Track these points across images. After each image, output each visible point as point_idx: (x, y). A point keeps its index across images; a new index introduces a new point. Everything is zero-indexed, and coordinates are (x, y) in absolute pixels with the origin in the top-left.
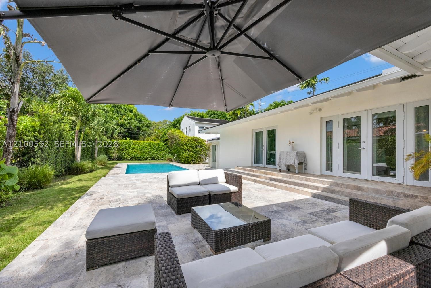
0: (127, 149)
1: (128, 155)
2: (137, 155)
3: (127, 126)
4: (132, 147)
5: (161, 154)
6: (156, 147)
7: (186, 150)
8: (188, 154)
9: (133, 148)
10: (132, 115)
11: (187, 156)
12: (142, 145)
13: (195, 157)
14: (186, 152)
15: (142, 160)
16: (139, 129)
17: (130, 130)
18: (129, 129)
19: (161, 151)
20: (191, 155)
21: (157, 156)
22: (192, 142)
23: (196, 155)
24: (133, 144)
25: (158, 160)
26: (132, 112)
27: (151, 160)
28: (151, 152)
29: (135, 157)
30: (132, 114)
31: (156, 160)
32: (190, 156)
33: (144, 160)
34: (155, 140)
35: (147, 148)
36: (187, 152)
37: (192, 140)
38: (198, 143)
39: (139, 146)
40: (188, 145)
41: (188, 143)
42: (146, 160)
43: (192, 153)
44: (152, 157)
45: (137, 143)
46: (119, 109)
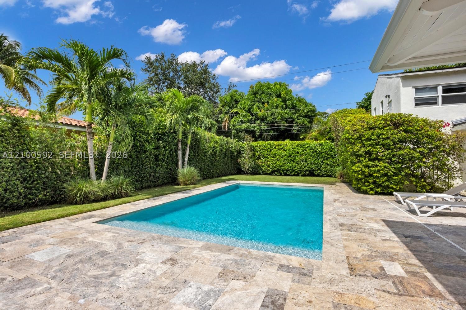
0: (266, 155)
1: (269, 166)
2: (282, 166)
3: (270, 119)
4: (273, 152)
5: (328, 165)
6: (315, 151)
7: (361, 156)
8: (368, 167)
9: (275, 154)
10: (279, 101)
11: (367, 170)
12: (289, 149)
13: (396, 174)
14: (360, 161)
15: (292, 176)
16: (291, 121)
17: (276, 124)
18: (273, 123)
19: (327, 159)
20: (379, 171)
21: (319, 169)
22: (380, 132)
23: (401, 170)
24: (275, 148)
25: (322, 176)
26: (279, 96)
27: (308, 175)
28: (306, 161)
29: (278, 169)
30: (280, 99)
31: (318, 176)
32: (375, 172)
33: (294, 175)
34: (316, 139)
35: (298, 153)
36: (366, 162)
37: (381, 126)
38: (406, 131)
39: (284, 150)
40: (369, 139)
41: (368, 133)
42: (298, 175)
43: (381, 164)
44: (310, 171)
45: (281, 145)
46: (260, 95)
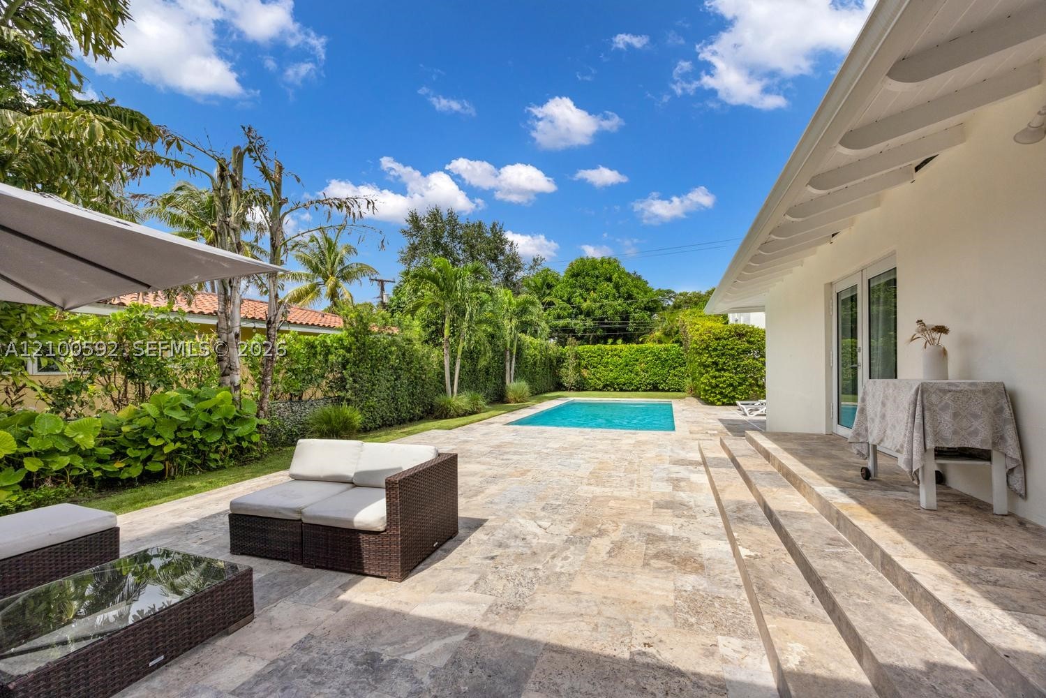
0: (595, 365)
1: (599, 379)
2: (616, 379)
3: (598, 313)
4: (605, 360)
5: (675, 376)
6: (659, 358)
7: (708, 366)
8: (715, 377)
9: (607, 363)
10: (608, 287)
11: (714, 381)
12: (626, 356)
13: (740, 384)
14: (707, 372)
15: (629, 391)
16: (625, 317)
17: (606, 321)
18: (602, 319)
19: (674, 368)
20: (725, 381)
21: (665, 381)
22: (725, 342)
23: (745, 380)
24: (608, 354)
25: (668, 391)
26: (609, 280)
27: (650, 390)
28: (647, 372)
29: (611, 382)
30: (611, 285)
31: (663, 390)
32: (721, 382)
33: (632, 390)
34: (660, 342)
35: (637, 360)
36: (713, 372)
37: (726, 336)
38: (749, 342)
39: (619, 357)
40: (715, 350)
41: (714, 344)
42: (637, 390)
43: (727, 374)
44: (653, 384)
45: (616, 350)
46: (584, 278)
